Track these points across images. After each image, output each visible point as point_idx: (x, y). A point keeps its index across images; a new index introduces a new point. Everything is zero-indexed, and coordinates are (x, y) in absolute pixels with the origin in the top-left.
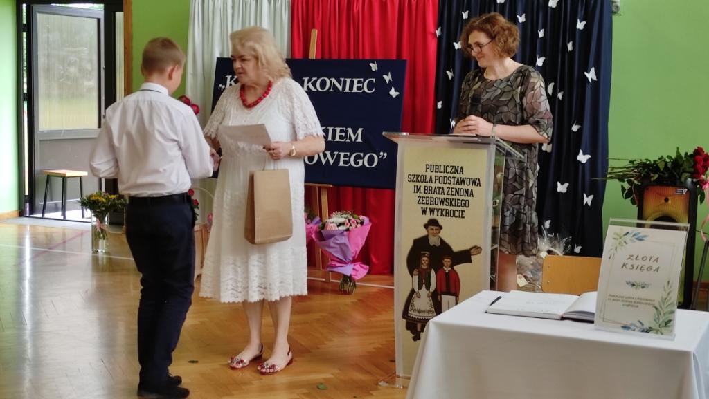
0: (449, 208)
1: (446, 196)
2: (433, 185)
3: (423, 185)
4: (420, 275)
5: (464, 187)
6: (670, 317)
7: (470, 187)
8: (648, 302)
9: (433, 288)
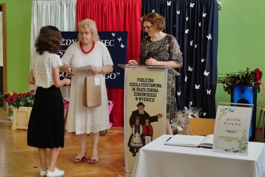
0: (148, 97)
1: (146, 92)
2: (141, 87)
3: (136, 87)
4: (135, 127)
5: (155, 88)
6: (246, 145)
7: (157, 88)
8: (236, 139)
9: (141, 133)
